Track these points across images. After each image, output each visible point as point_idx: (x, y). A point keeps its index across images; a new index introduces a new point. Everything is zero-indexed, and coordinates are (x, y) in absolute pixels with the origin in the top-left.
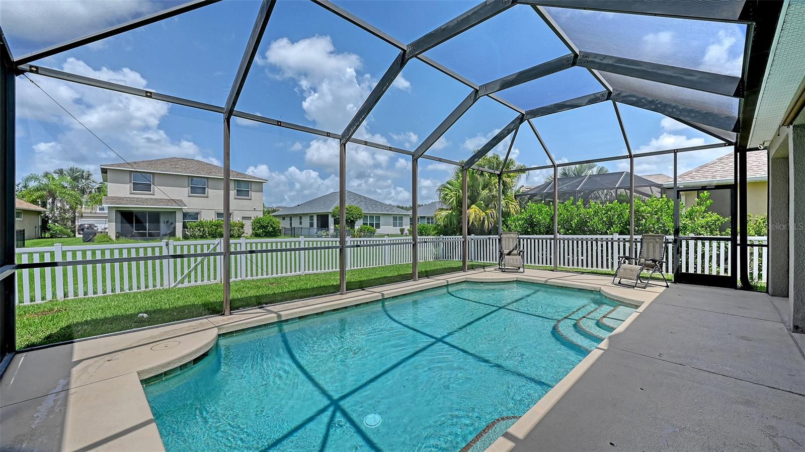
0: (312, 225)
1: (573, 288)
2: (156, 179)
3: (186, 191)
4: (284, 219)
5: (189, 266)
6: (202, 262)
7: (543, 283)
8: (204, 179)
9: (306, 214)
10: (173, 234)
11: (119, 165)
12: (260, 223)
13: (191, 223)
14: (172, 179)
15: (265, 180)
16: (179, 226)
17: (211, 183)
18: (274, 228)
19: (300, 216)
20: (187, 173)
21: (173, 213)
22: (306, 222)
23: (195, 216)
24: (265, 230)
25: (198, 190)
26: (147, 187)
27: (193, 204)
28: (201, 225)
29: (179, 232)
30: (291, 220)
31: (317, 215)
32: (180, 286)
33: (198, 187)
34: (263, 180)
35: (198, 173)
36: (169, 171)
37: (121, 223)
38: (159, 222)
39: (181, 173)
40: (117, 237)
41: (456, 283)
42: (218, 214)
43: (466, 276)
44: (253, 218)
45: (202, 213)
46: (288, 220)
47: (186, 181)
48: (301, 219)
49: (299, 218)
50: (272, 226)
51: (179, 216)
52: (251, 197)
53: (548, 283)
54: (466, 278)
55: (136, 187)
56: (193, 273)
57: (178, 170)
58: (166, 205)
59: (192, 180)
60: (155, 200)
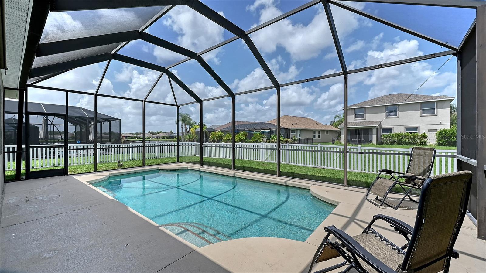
3: (383, 115)
5: (269, 154)
6: (273, 152)
8: (396, 106)
10: (371, 142)
13: (385, 135)
14: (375, 109)
16: (374, 136)
20: (385, 104)
21: (371, 129)
23: (390, 130)
25: (392, 114)
26: (362, 116)
27: (387, 123)
28: (390, 137)
29: (374, 141)
33: (392, 111)
35: (392, 103)
36: (375, 105)
38: (368, 135)
39: (380, 104)
42: (406, 128)
44: (438, 131)
45: (394, 128)
47: (384, 109)
51: (374, 131)
52: (437, 113)
54: (310, 187)
55: (357, 116)
57: (380, 103)
58: (367, 125)
59: (387, 108)
60: (365, 122)
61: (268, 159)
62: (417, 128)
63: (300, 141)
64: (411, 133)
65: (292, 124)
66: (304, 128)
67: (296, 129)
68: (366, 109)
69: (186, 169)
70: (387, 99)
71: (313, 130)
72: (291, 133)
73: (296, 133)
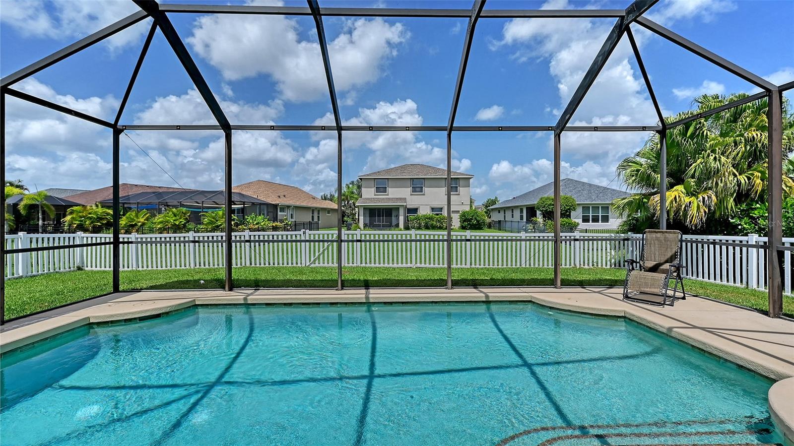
0: (522, 218)
1: (726, 360)
2: (389, 183)
3: (409, 190)
4: (499, 212)
5: (319, 251)
6: (328, 246)
7: (665, 331)
8: (421, 180)
9: (517, 207)
10: (397, 225)
11: (368, 175)
12: (465, 216)
13: (412, 216)
14: (399, 182)
15: (472, 176)
16: (401, 219)
17: (427, 182)
18: (478, 221)
19: (512, 209)
20: (410, 176)
21: (397, 209)
22: (517, 213)
23: (415, 210)
24: (471, 222)
25: (417, 189)
26: (384, 190)
27: (413, 201)
28: (418, 219)
29: (401, 225)
30: (505, 214)
31: (527, 208)
32: (313, 265)
33: (417, 186)
34: (469, 175)
35: (417, 175)
36: (398, 176)
37: (370, 217)
38: (391, 216)
39: (405, 176)
40: (364, 227)
41: (509, 301)
42: (432, 208)
43: (530, 294)
44: (460, 212)
45: (420, 208)
46: (502, 212)
47: (409, 182)
48: (513, 210)
49: (511, 212)
50: (476, 219)
51: (401, 211)
52: (459, 192)
53: (673, 334)
54: (531, 297)
55: (378, 190)
56: (321, 256)
57: (404, 174)
58: (393, 203)
59: (413, 181)
60: (389, 198)
61: (317, 261)
62: (442, 208)
63: (296, 227)
64: (437, 214)
65: (279, 197)
66: (298, 204)
67: (287, 206)
68: (389, 180)
69: (189, 307)
70: (410, 169)
71: (310, 208)
72: (279, 213)
73: (287, 213)
